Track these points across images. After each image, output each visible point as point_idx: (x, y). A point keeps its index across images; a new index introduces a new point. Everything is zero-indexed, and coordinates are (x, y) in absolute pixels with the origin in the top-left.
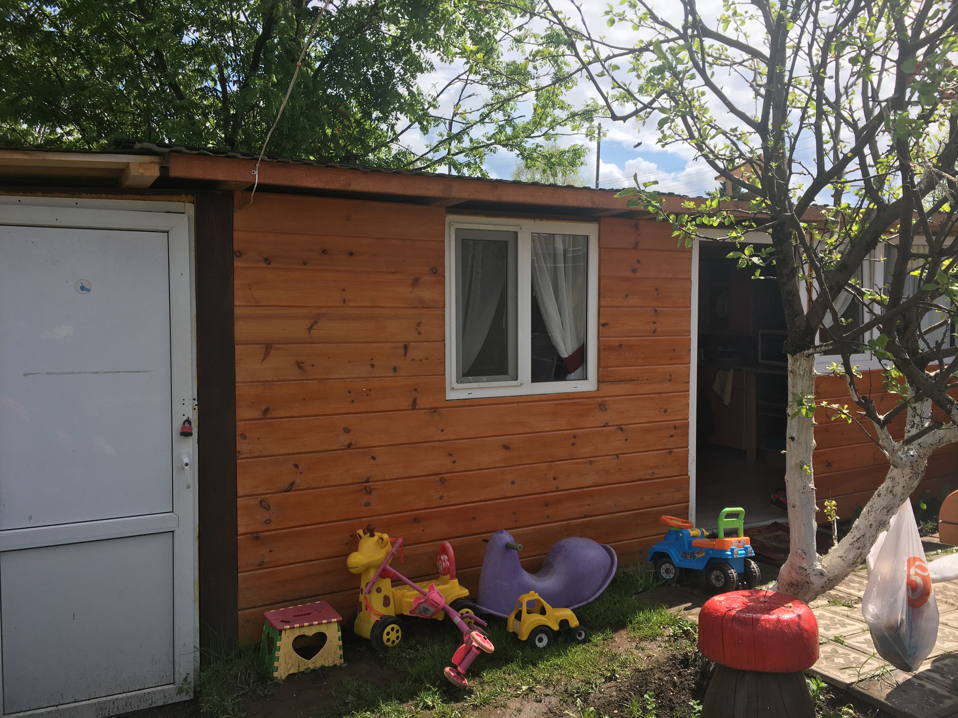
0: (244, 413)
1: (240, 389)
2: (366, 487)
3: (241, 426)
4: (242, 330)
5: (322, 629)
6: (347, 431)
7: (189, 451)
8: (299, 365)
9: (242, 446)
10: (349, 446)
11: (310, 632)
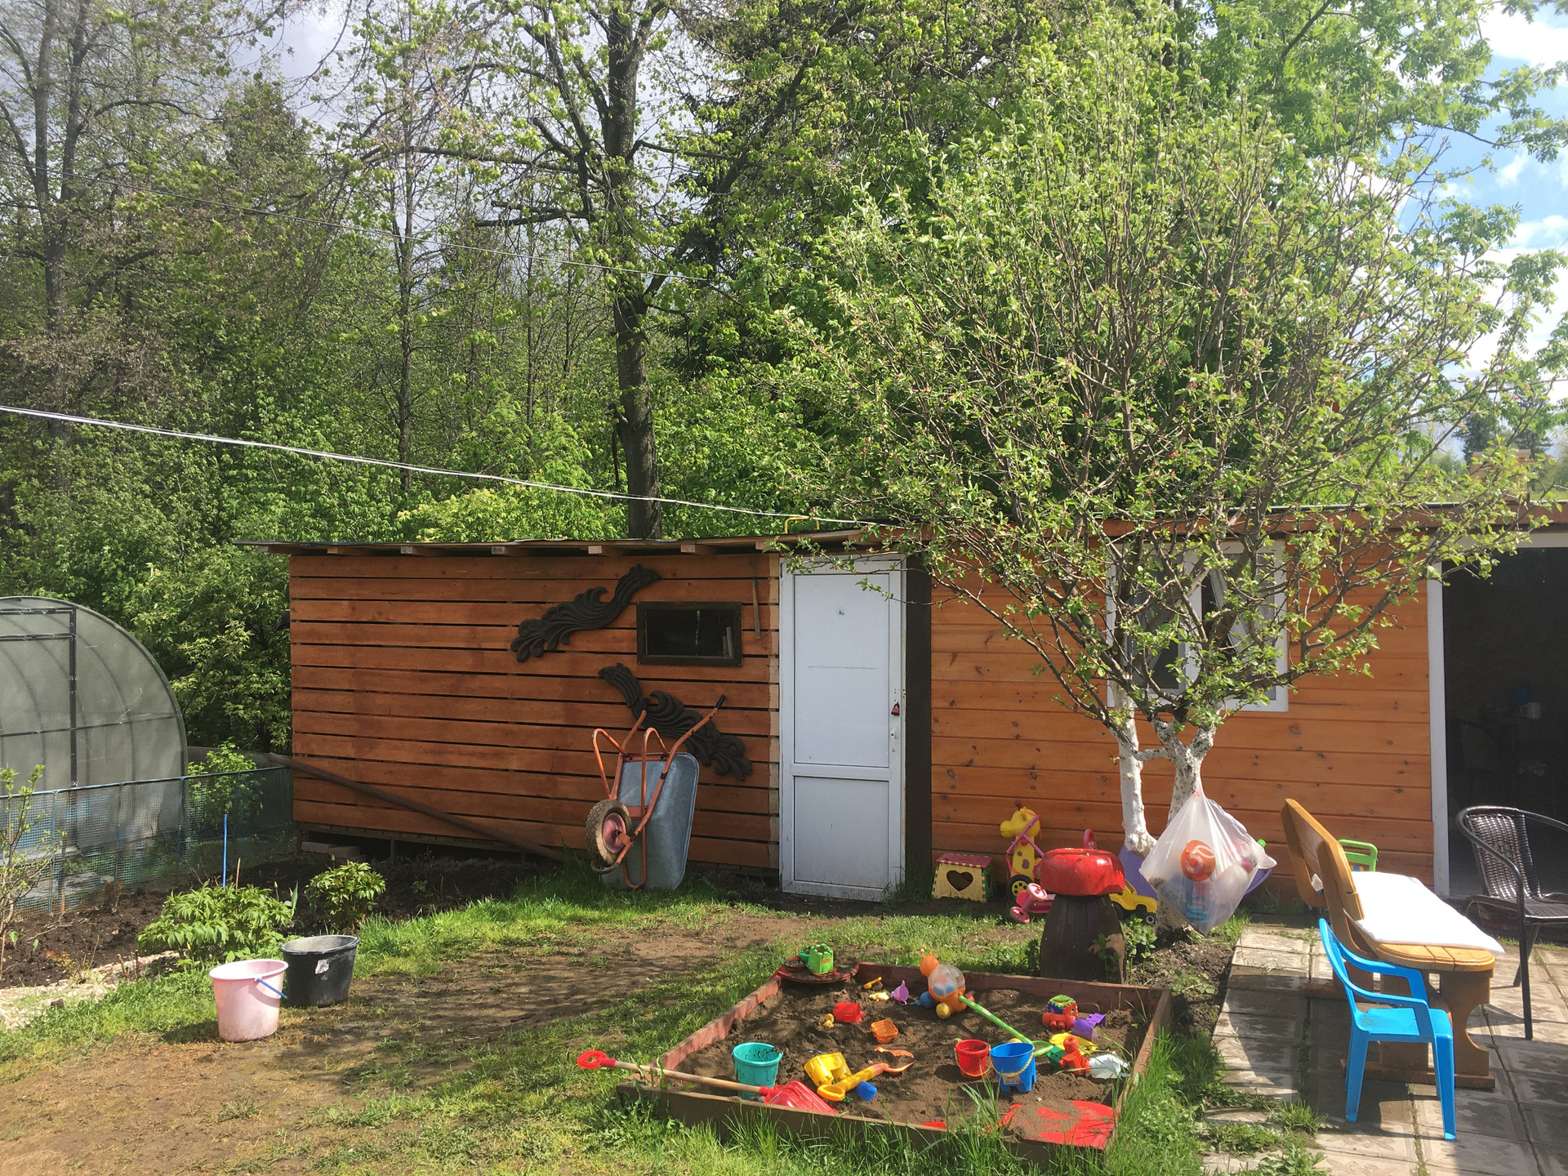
0: (937, 703)
1: (934, 685)
2: (1032, 772)
3: (934, 713)
4: (937, 642)
5: (970, 870)
6: (1016, 724)
7: (899, 725)
8: (978, 669)
9: (935, 728)
10: (1017, 737)
11: (961, 870)
